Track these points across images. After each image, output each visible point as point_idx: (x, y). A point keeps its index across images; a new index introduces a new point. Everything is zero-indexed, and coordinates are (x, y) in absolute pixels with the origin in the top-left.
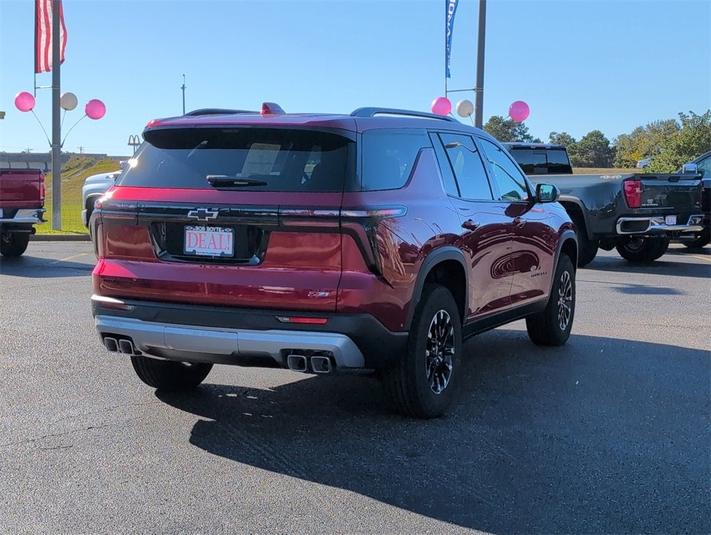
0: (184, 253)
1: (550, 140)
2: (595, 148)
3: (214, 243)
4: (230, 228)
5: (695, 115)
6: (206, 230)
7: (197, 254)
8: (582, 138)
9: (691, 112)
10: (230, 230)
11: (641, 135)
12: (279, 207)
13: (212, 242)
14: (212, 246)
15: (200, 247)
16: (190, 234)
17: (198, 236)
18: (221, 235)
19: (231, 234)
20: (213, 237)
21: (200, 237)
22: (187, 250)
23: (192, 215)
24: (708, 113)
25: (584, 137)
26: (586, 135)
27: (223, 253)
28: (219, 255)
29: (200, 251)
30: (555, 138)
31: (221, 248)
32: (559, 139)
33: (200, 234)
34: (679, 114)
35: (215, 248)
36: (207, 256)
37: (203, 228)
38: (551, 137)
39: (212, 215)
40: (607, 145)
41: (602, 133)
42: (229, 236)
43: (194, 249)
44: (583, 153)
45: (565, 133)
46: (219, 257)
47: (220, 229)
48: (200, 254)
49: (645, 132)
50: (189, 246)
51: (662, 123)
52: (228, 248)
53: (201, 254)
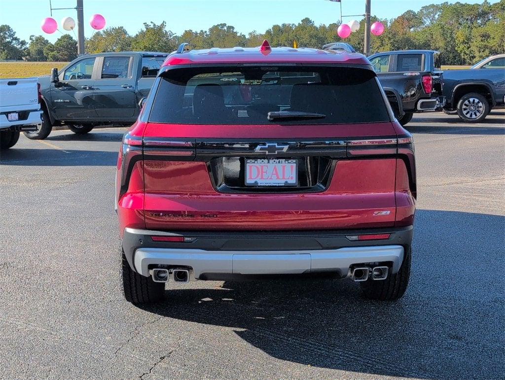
0: (246, 184)
1: (31, 41)
2: (67, 47)
3: (277, 174)
4: (293, 159)
5: (154, 25)
6: (269, 162)
7: (259, 184)
8: (57, 40)
9: (152, 22)
10: (295, 161)
11: (99, 37)
12: (347, 139)
13: (274, 173)
14: (274, 177)
15: (262, 178)
16: (251, 167)
17: (260, 168)
18: (284, 167)
19: (295, 165)
20: (275, 168)
21: (262, 169)
22: (248, 182)
23: (260, 150)
24: (163, 23)
25: (58, 39)
26: (60, 38)
27: (286, 182)
28: (283, 185)
29: (262, 182)
30: (34, 39)
31: (284, 178)
32: (37, 40)
33: (262, 167)
34: (144, 24)
35: (278, 178)
36: (270, 186)
37: (266, 161)
38: (31, 39)
39: (282, 149)
40: (76, 45)
41: (71, 36)
42: (292, 167)
43: (256, 180)
44: (59, 51)
45: (41, 36)
46: (284, 186)
47: (283, 160)
48: (262, 185)
49: (102, 35)
50: (251, 178)
51: (113, 29)
52: (292, 178)
53: (264, 185)
